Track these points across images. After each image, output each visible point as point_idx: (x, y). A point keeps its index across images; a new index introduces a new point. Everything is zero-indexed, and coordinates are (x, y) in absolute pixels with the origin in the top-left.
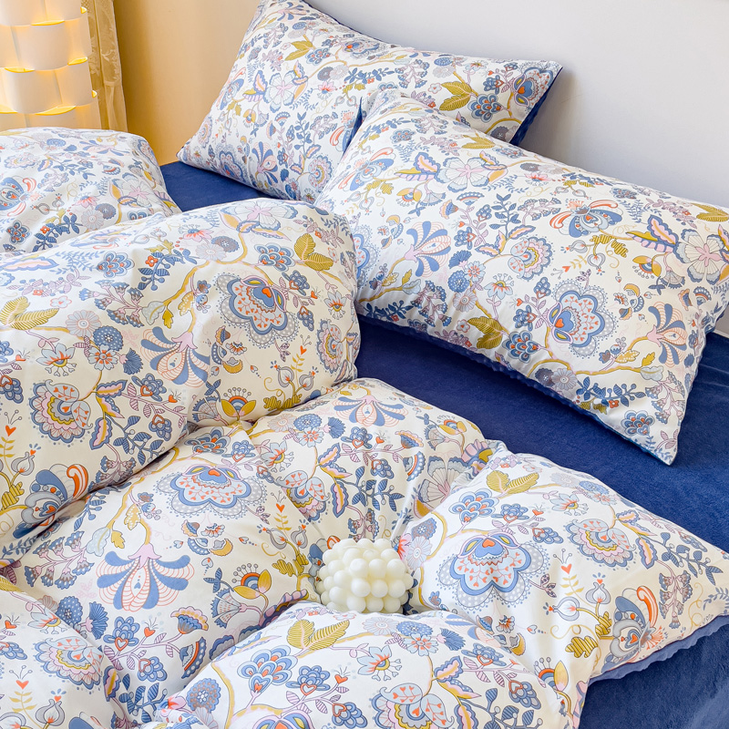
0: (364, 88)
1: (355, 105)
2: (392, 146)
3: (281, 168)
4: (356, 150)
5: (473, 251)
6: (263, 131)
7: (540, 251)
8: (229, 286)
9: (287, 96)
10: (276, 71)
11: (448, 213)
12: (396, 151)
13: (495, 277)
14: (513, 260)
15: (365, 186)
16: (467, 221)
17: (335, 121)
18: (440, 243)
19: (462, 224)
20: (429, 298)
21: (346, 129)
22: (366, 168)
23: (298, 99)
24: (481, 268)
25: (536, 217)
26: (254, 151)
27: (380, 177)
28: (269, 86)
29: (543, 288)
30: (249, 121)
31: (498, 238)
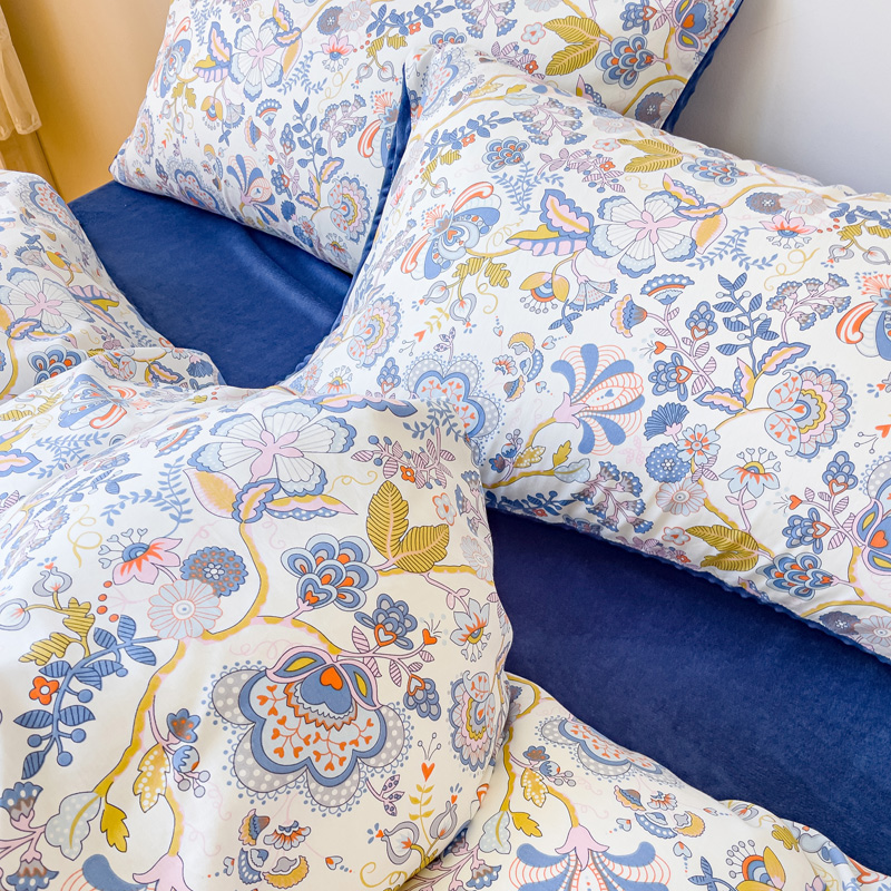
0: (405, 44)
1: (393, 78)
2: (488, 177)
3: (281, 198)
4: (418, 184)
5: (690, 403)
6: (239, 135)
7: (827, 397)
8: (243, 700)
9: (270, 68)
10: (243, 23)
11: (628, 325)
12: (499, 189)
13: (741, 455)
14: (773, 420)
15: (453, 269)
16: (668, 341)
17: (361, 112)
18: (620, 389)
19: (660, 347)
20: (608, 491)
21: (384, 126)
22: (448, 229)
23: (290, 74)
24: (711, 437)
25: (807, 323)
26: (231, 170)
27: (480, 249)
28: (234, 51)
29: (841, 473)
30: (213, 117)
31: (738, 374)
